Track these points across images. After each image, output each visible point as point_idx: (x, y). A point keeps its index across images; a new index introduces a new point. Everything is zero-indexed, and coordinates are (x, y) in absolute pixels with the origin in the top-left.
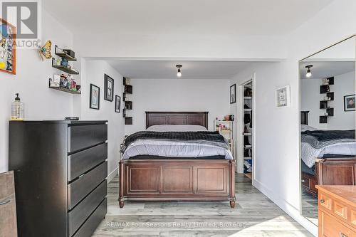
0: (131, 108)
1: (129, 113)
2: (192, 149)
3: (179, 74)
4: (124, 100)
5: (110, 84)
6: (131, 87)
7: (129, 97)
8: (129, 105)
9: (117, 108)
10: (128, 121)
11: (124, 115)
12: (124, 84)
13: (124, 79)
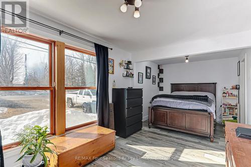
0: (163, 82)
1: (161, 85)
2: (185, 104)
3: (187, 61)
4: (158, 77)
5: (149, 70)
6: (163, 70)
7: (161, 76)
8: (161, 80)
9: (154, 82)
10: (161, 89)
11: (159, 86)
12: (159, 68)
13: (159, 66)
